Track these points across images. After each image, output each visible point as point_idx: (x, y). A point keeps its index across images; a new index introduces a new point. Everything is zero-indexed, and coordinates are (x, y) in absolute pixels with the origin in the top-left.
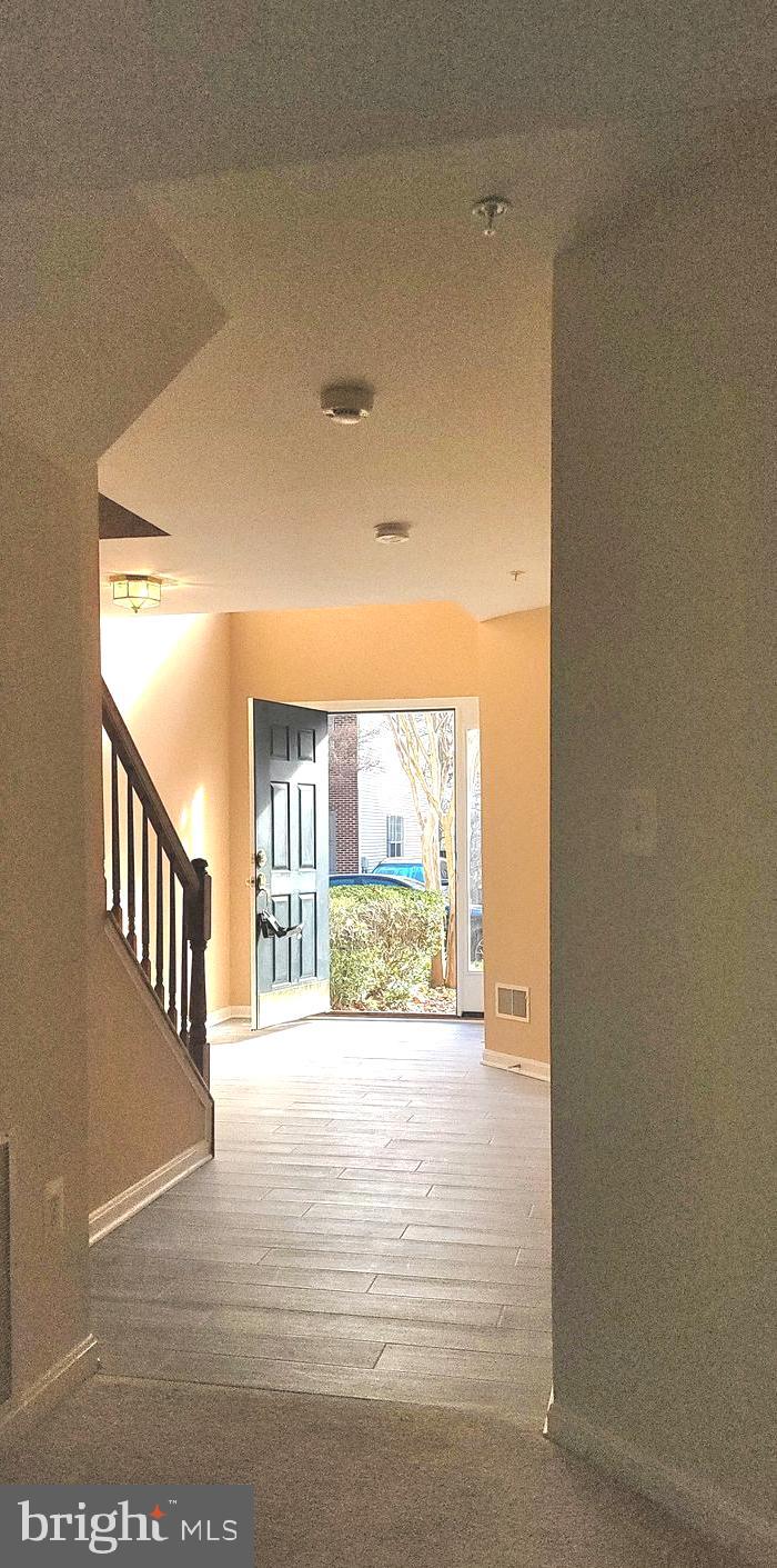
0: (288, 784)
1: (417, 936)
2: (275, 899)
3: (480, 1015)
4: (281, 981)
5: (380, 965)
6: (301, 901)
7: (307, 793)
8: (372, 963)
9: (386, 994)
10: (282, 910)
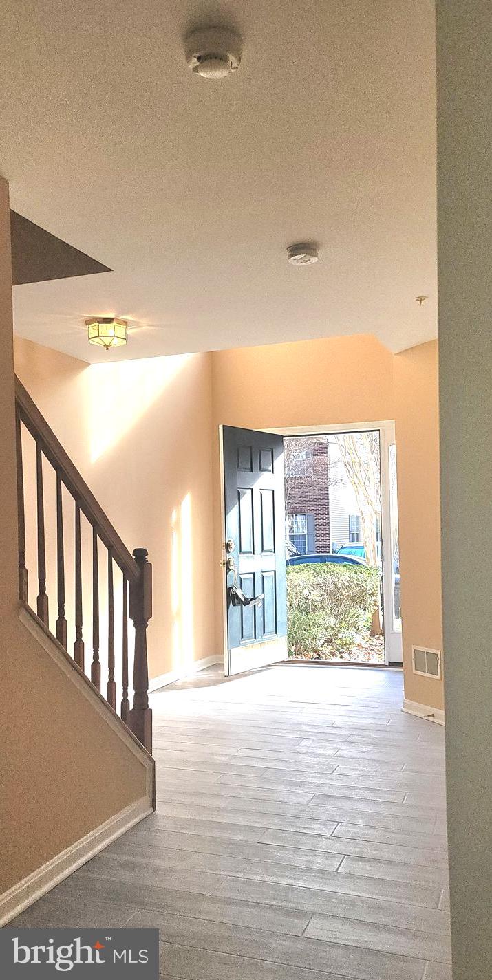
0: (252, 489)
1: (359, 600)
2: (242, 577)
3: (399, 665)
4: (249, 637)
5: (332, 621)
6: (263, 577)
7: (267, 497)
8: (325, 620)
9: (338, 642)
10: (248, 585)
